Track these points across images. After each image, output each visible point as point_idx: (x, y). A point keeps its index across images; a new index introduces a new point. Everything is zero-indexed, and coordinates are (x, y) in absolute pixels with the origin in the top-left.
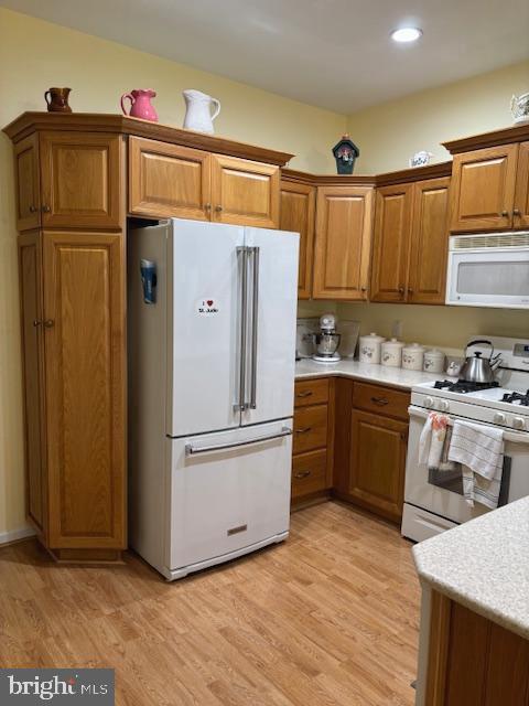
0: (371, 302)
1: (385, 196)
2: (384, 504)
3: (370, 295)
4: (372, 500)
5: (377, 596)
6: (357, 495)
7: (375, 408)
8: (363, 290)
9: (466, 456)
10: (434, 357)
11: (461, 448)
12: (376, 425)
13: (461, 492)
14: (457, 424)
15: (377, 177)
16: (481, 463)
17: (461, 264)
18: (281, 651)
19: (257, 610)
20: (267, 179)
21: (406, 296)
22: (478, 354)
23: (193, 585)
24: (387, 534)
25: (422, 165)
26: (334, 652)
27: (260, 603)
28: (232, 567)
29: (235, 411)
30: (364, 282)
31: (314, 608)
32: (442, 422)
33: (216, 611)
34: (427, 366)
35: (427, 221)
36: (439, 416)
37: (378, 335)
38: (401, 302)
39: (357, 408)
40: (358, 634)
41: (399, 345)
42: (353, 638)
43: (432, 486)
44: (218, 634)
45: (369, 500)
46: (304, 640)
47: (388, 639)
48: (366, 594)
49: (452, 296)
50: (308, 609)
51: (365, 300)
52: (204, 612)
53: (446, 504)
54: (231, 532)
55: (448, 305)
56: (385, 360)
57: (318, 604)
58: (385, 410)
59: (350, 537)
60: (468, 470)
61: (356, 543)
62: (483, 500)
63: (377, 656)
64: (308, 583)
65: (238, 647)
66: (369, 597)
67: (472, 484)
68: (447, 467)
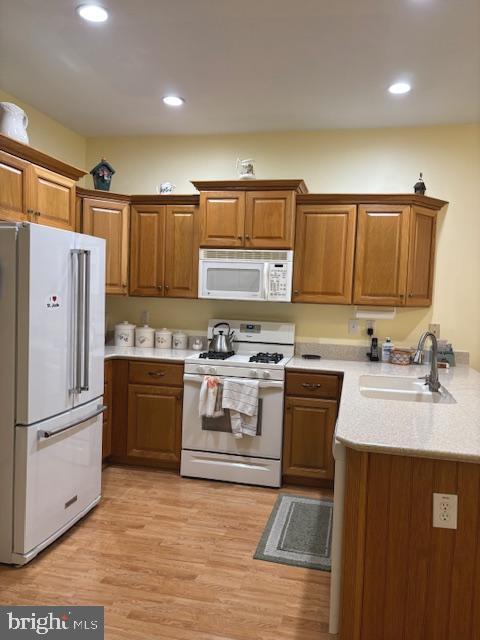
0: (130, 296)
1: (139, 212)
2: (163, 456)
3: (129, 290)
4: (151, 455)
5: (194, 518)
6: (137, 455)
7: (153, 381)
8: (124, 286)
9: (234, 403)
10: (181, 337)
11: (231, 398)
12: (154, 394)
13: (230, 431)
14: (226, 382)
15: (132, 197)
16: (245, 405)
17: (209, 270)
18: (161, 575)
19: (117, 557)
20: (67, 190)
21: (163, 291)
22: (221, 333)
23: (46, 561)
24: (169, 478)
25: (168, 193)
26: (195, 560)
27: (117, 552)
28: (68, 537)
29: (70, 393)
30: (124, 280)
31: (161, 541)
32: (214, 382)
33: (87, 571)
34: (176, 344)
35: (177, 236)
36: (212, 378)
37: (130, 323)
38: (159, 296)
39: (131, 383)
40: (202, 544)
41: (151, 330)
42: (200, 548)
43: (205, 431)
44: (103, 585)
45: (149, 457)
46: (170, 562)
47: (222, 540)
48: (187, 520)
49: (203, 292)
50: (156, 543)
51: (125, 295)
52: (76, 576)
53: (216, 442)
54: (68, 505)
55: (201, 299)
56: (141, 342)
57: (160, 537)
58: (161, 380)
59: (144, 487)
60: (235, 412)
61: (152, 490)
62: (246, 432)
63: (222, 551)
64: (141, 527)
65: (127, 586)
66: (190, 521)
67: (239, 422)
68: (220, 413)
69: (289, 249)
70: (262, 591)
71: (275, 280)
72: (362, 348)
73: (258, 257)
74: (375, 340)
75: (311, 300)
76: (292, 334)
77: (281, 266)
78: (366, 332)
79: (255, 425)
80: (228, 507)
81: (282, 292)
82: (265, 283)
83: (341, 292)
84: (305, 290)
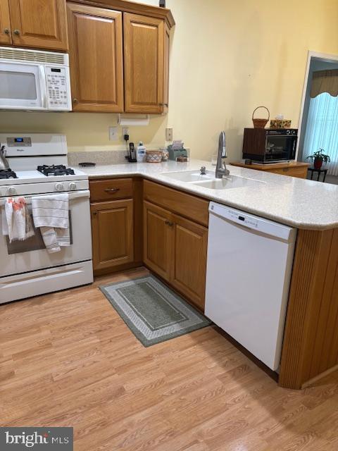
9: (46, 220)
11: (43, 217)
13: (44, 247)
14: (34, 199)
18: (92, 407)
31: (50, 377)
32: (20, 202)
36: (16, 199)
40: (91, 359)
42: (95, 362)
47: (103, 346)
48: (50, 344)
50: (48, 381)
60: (48, 228)
62: (62, 244)
63: (116, 355)
66: (54, 343)
67: (54, 237)
68: (31, 233)
69: (64, 52)
70: (183, 368)
71: (53, 86)
72: (121, 152)
73: (30, 58)
74: (131, 144)
75: (87, 109)
76: (65, 144)
77: (59, 71)
78: (123, 138)
79: (69, 236)
80: (72, 316)
81: (63, 100)
82: (43, 90)
83: (115, 101)
84: (83, 98)
